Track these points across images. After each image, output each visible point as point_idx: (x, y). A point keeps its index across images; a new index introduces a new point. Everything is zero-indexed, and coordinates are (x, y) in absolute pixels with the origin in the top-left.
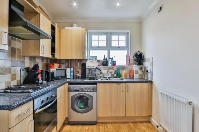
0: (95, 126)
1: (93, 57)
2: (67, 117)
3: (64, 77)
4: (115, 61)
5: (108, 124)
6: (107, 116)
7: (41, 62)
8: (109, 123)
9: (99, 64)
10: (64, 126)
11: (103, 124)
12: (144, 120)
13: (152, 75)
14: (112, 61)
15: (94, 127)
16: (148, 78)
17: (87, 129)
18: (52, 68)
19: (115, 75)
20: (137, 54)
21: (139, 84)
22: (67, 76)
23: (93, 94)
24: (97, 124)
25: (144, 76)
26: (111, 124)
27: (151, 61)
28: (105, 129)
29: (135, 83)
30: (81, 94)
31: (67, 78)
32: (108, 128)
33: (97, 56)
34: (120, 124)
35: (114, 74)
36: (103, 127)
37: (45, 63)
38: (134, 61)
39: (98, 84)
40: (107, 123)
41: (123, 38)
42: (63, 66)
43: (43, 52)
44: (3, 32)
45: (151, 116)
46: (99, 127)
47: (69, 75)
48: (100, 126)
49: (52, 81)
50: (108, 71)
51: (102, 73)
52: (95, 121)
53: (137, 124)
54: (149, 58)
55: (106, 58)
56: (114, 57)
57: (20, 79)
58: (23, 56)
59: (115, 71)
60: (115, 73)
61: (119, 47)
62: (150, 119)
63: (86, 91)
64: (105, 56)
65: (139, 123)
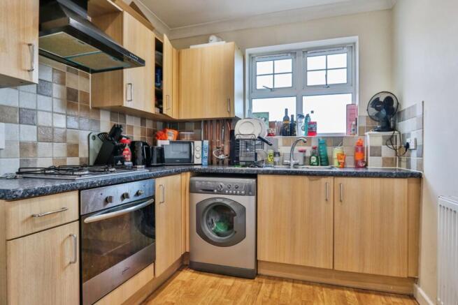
0: (251, 281)
1: (258, 114)
2: (188, 250)
3: (189, 161)
4: (315, 123)
5: (285, 283)
6: (282, 262)
7: (139, 125)
8: (287, 280)
9: (274, 131)
10: (181, 271)
11: (272, 281)
12: (391, 288)
13: (421, 155)
14: (306, 121)
15: (247, 284)
16: (409, 166)
17: (228, 287)
18: (161, 139)
19: (314, 159)
20: (378, 99)
21: (377, 181)
22: (195, 159)
23: (247, 201)
24: (256, 279)
25: (400, 161)
26: (291, 284)
27: (419, 113)
28: (272, 292)
29: (362, 177)
30: (218, 200)
31: (195, 163)
32: (282, 292)
33: (268, 113)
34: (317, 289)
35: (310, 157)
36: (268, 287)
37: (149, 130)
38: (370, 121)
39: (260, 178)
40: (281, 279)
41: (340, 60)
42: (187, 136)
43: (129, 99)
44: (25, 43)
45: (415, 280)
46: (259, 287)
47: (198, 156)
48: (262, 283)
49: (157, 166)
50: (293, 148)
51: (279, 154)
52: (252, 271)
53: (367, 295)
54: (413, 107)
55: (289, 116)
56: (312, 112)
57: (87, 156)
58: (93, 108)
59: (314, 148)
60: (313, 155)
61: (327, 86)
62: (413, 288)
63: (228, 194)
64: (286, 110)
65: (376, 294)
